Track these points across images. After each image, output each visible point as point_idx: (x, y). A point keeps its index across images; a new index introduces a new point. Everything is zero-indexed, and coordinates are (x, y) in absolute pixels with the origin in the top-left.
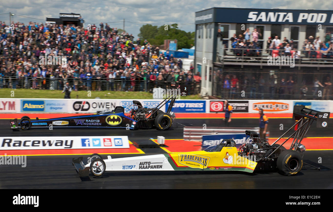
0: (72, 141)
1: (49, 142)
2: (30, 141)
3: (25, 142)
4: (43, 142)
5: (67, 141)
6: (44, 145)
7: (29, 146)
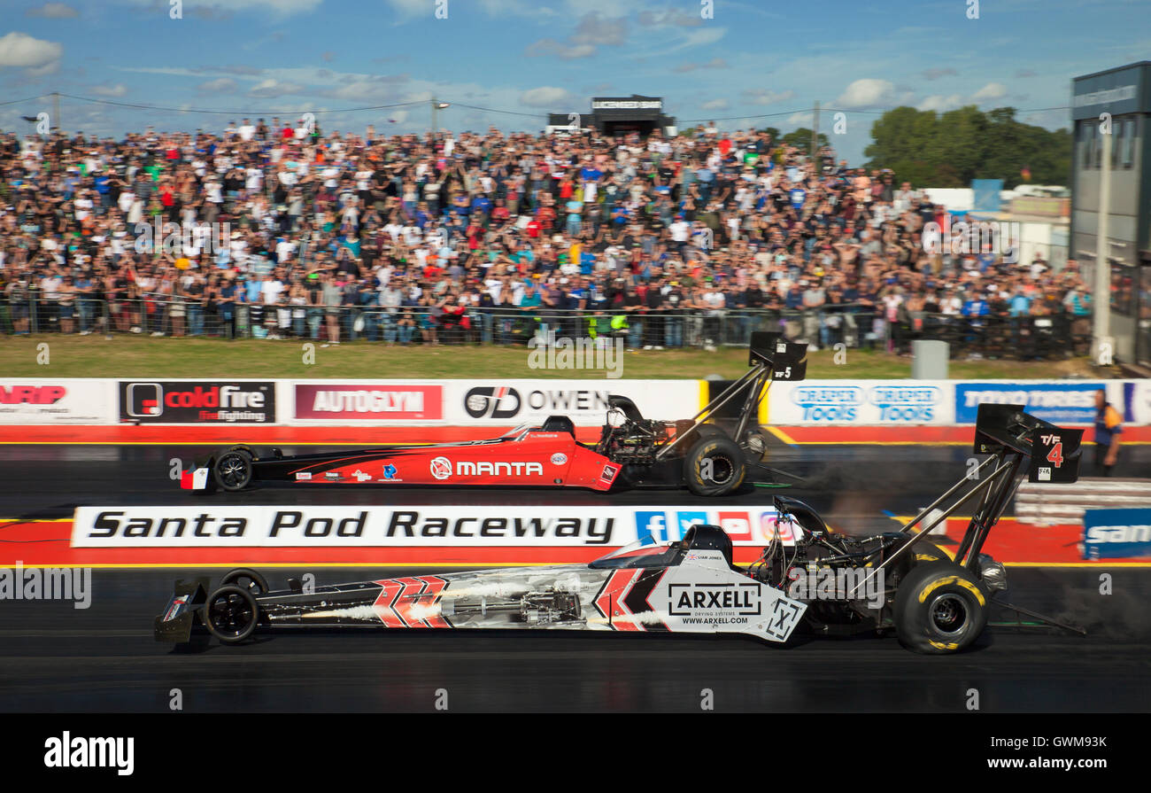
0: (610, 522)
1: (537, 522)
2: (474, 520)
3: (459, 523)
4: (518, 522)
5: (593, 522)
6: (520, 532)
7: (471, 535)
